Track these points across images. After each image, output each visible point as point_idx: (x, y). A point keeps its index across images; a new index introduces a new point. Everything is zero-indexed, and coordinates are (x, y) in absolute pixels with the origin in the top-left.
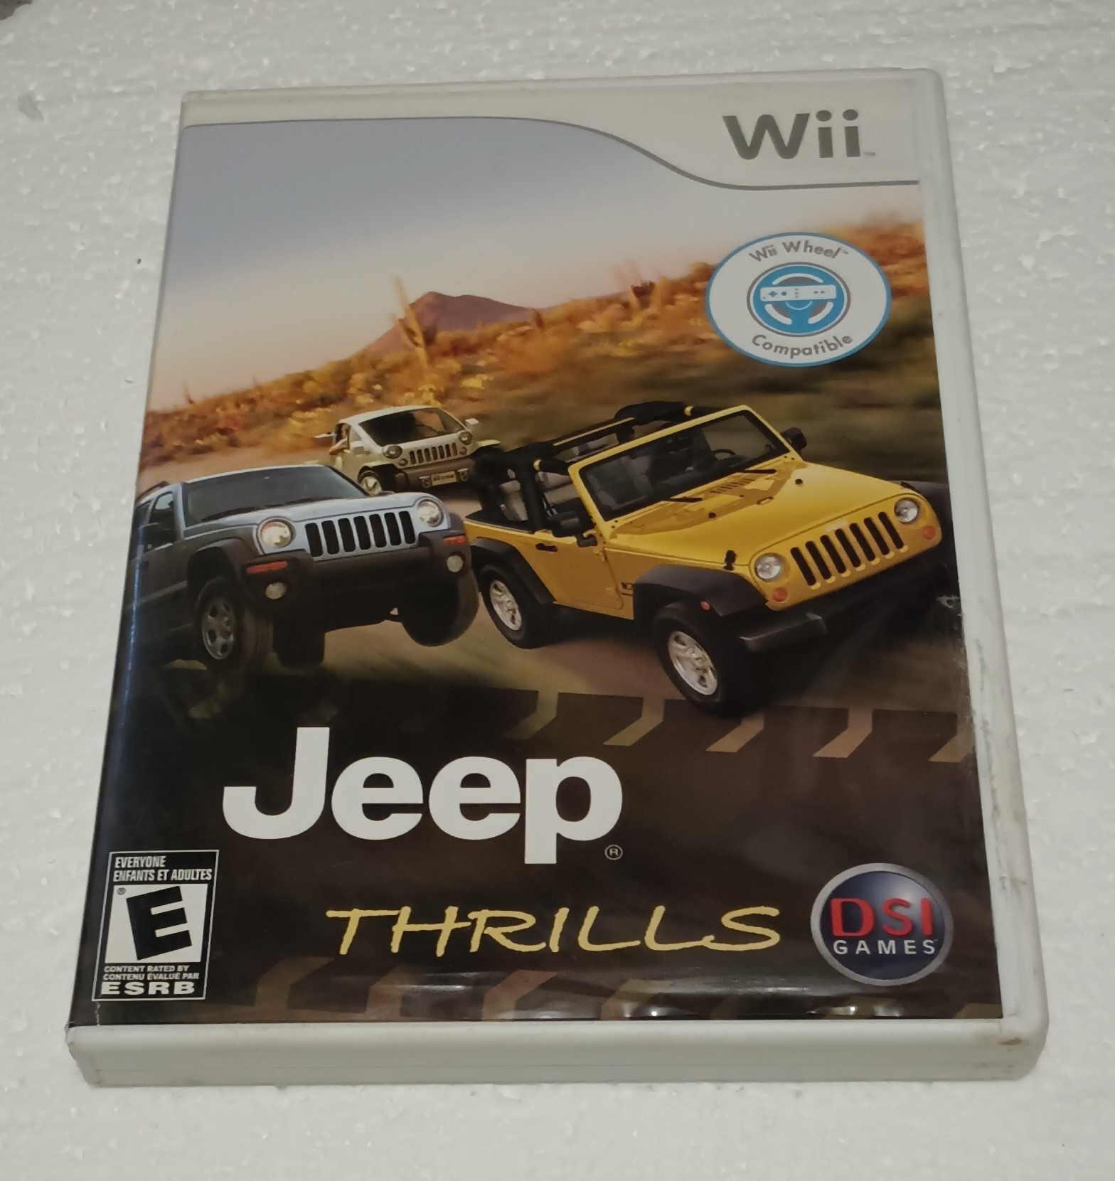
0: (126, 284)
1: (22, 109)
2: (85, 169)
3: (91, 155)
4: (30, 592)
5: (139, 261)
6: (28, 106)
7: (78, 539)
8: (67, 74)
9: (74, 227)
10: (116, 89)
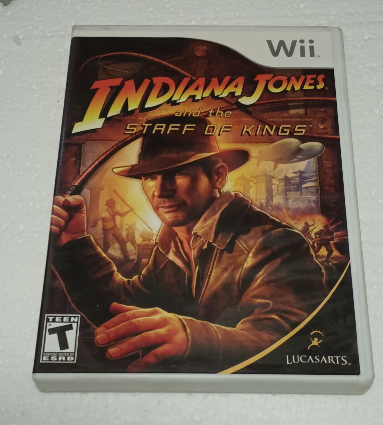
0: (54, 110)
1: (14, 41)
2: (38, 65)
3: (40, 60)
4: (21, 228)
5: (59, 101)
6: (17, 40)
7: (38, 208)
8: (31, 28)
9: (35, 87)
10: (49, 35)
